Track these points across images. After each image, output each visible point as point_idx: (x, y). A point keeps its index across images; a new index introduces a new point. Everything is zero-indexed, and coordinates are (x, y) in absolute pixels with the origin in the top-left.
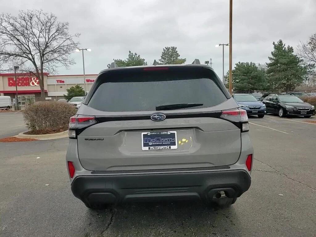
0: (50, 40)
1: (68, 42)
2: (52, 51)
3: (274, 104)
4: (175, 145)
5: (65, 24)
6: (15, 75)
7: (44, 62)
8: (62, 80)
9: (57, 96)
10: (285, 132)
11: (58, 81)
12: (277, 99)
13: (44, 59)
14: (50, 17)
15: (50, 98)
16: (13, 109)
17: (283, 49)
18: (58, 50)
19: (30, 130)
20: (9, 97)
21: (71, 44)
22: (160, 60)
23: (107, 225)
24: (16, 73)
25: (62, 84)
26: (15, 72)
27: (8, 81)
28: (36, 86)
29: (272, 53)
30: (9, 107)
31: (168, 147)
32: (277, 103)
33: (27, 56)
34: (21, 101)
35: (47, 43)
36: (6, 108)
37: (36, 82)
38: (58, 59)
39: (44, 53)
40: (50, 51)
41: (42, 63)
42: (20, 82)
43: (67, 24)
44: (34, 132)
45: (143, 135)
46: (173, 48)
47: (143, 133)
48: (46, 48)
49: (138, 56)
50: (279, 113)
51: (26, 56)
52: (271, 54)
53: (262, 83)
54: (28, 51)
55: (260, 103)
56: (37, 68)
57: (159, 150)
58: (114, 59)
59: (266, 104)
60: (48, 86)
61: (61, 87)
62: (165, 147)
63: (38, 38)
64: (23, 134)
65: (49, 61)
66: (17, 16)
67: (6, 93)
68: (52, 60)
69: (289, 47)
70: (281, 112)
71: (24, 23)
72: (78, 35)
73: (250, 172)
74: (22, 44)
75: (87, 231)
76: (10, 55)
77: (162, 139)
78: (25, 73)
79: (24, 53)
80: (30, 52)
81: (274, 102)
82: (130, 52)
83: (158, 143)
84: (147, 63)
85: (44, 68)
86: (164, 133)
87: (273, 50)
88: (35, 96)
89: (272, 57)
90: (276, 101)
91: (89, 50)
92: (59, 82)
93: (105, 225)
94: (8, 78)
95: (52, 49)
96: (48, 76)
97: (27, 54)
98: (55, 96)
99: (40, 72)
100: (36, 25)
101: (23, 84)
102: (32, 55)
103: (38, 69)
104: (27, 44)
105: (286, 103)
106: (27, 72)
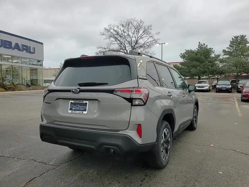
0: (139, 39)
1: (151, 39)
4: (86, 111)
5: (149, 26)
14: (139, 23)
18: (144, 46)
21: (153, 40)
22: (227, 48)
31: (81, 112)
35: (137, 41)
43: (151, 26)
45: (71, 102)
46: (242, 36)
47: (70, 101)
49: (205, 45)
54: (125, 47)
57: (77, 113)
58: (185, 50)
62: (80, 112)
63: (131, 38)
66: (119, 25)
71: (122, 29)
72: (158, 33)
74: (121, 43)
77: (80, 106)
82: (199, 43)
83: (77, 109)
84: (214, 51)
86: (81, 102)
91: (167, 44)
95: (139, 45)
97: (124, 50)
100: (130, 29)
102: (126, 50)
104: (124, 43)
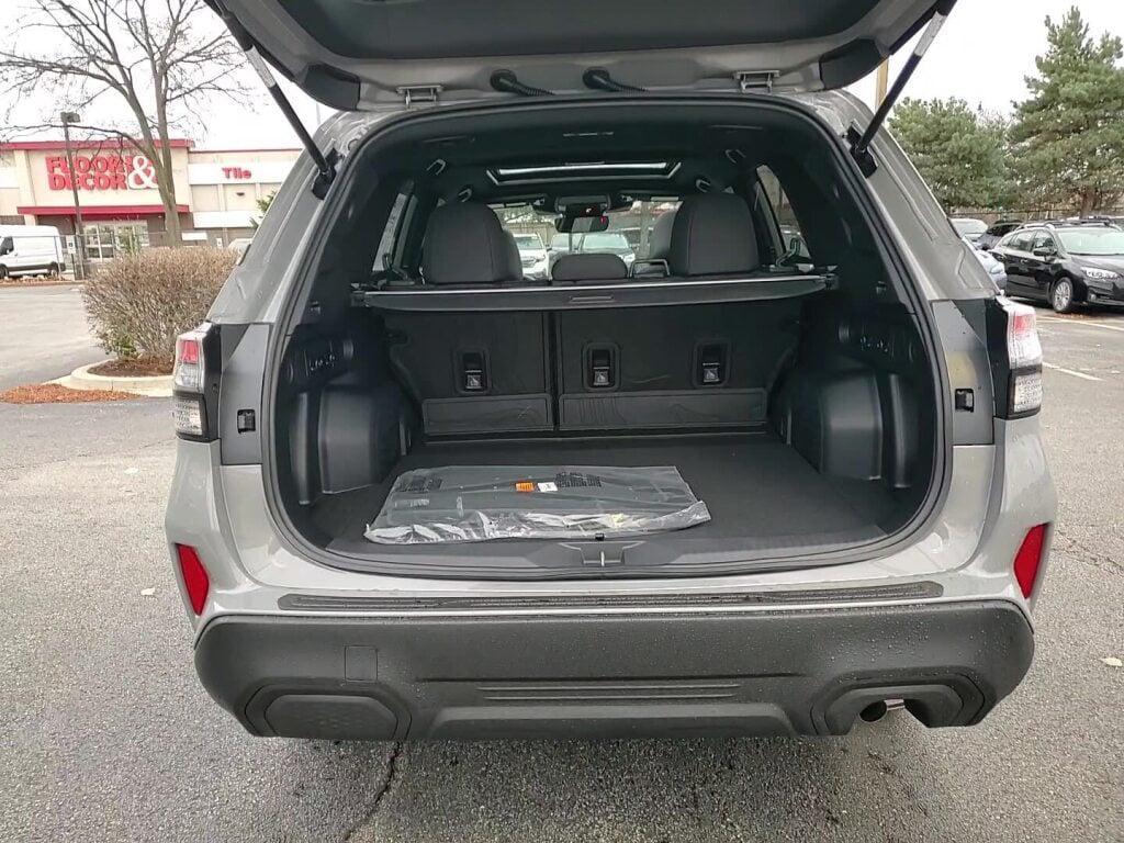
2: (196, 53)
3: (1037, 263)
6: (69, 146)
7: (168, 97)
8: (244, 167)
9: (228, 228)
10: (1083, 372)
11: (227, 171)
12: (1049, 243)
13: (167, 85)
15: (202, 236)
16: (69, 275)
17: (1084, 45)
18: (220, 50)
19: (114, 357)
20: (53, 230)
23: (370, 797)
24: (71, 138)
25: (244, 180)
26: (67, 136)
27: (48, 170)
28: (148, 188)
29: (1038, 60)
30: (54, 266)
32: (1048, 258)
33: (106, 72)
34: (99, 246)
35: (177, 22)
36: (46, 271)
37: (147, 172)
38: (220, 83)
39: (168, 61)
40: (188, 55)
41: (162, 102)
42: (92, 172)
44: (127, 366)
48: (172, 40)
50: (1051, 298)
51: (102, 74)
52: (1034, 65)
53: (990, 180)
54: (107, 50)
55: (986, 257)
56: (142, 119)
59: (1008, 260)
60: (195, 189)
61: (241, 194)
64: (89, 372)
65: (186, 93)
67: (45, 217)
68: (198, 88)
69: (1108, 36)
70: (1063, 294)
73: (1028, 600)
74: (83, 24)
75: (286, 823)
76: (41, 67)
78: (103, 138)
79: (93, 58)
80: (115, 55)
81: (1037, 254)
85: (169, 119)
87: (1044, 48)
88: (149, 230)
89: (1038, 75)
90: (1046, 249)
92: (231, 174)
93: (362, 795)
94: (47, 159)
95: (193, 45)
96: (189, 152)
97: (105, 65)
98: (221, 229)
99: (156, 134)
101: (102, 182)
102: (121, 67)
103: (150, 124)
104: (102, 26)
105: (1089, 259)
106: (109, 135)
